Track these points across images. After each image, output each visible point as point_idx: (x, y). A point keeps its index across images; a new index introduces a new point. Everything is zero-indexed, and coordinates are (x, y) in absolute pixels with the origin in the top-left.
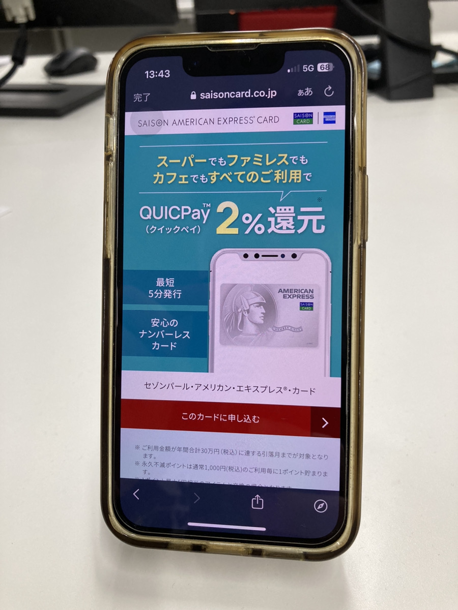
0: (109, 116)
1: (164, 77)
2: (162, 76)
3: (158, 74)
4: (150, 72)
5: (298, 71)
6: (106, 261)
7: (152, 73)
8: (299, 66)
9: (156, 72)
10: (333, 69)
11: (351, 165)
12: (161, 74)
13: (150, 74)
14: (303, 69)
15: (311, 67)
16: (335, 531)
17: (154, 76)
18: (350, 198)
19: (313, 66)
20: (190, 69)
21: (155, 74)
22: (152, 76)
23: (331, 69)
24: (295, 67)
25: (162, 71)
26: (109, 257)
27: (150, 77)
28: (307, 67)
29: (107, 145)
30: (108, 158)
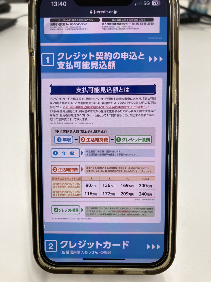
0: (30, 28)
1: (63, 5)
2: (62, 5)
3: (59, 4)
4: (55, 3)
5: (141, 4)
6: (31, 115)
7: (56, 3)
8: (141, 2)
9: (58, 3)
10: (161, 4)
11: (171, 60)
12: (61, 4)
13: (54, 4)
14: (144, 4)
15: (148, 3)
16: (162, 258)
17: (57, 5)
18: (170, 78)
19: (149, 2)
20: (78, 2)
21: (57, 4)
22: (56, 5)
23: (160, 4)
24: (139, 2)
25: (61, 2)
26: (33, 112)
27: (55, 5)
28: (146, 3)
29: (30, 46)
30: (31, 54)
